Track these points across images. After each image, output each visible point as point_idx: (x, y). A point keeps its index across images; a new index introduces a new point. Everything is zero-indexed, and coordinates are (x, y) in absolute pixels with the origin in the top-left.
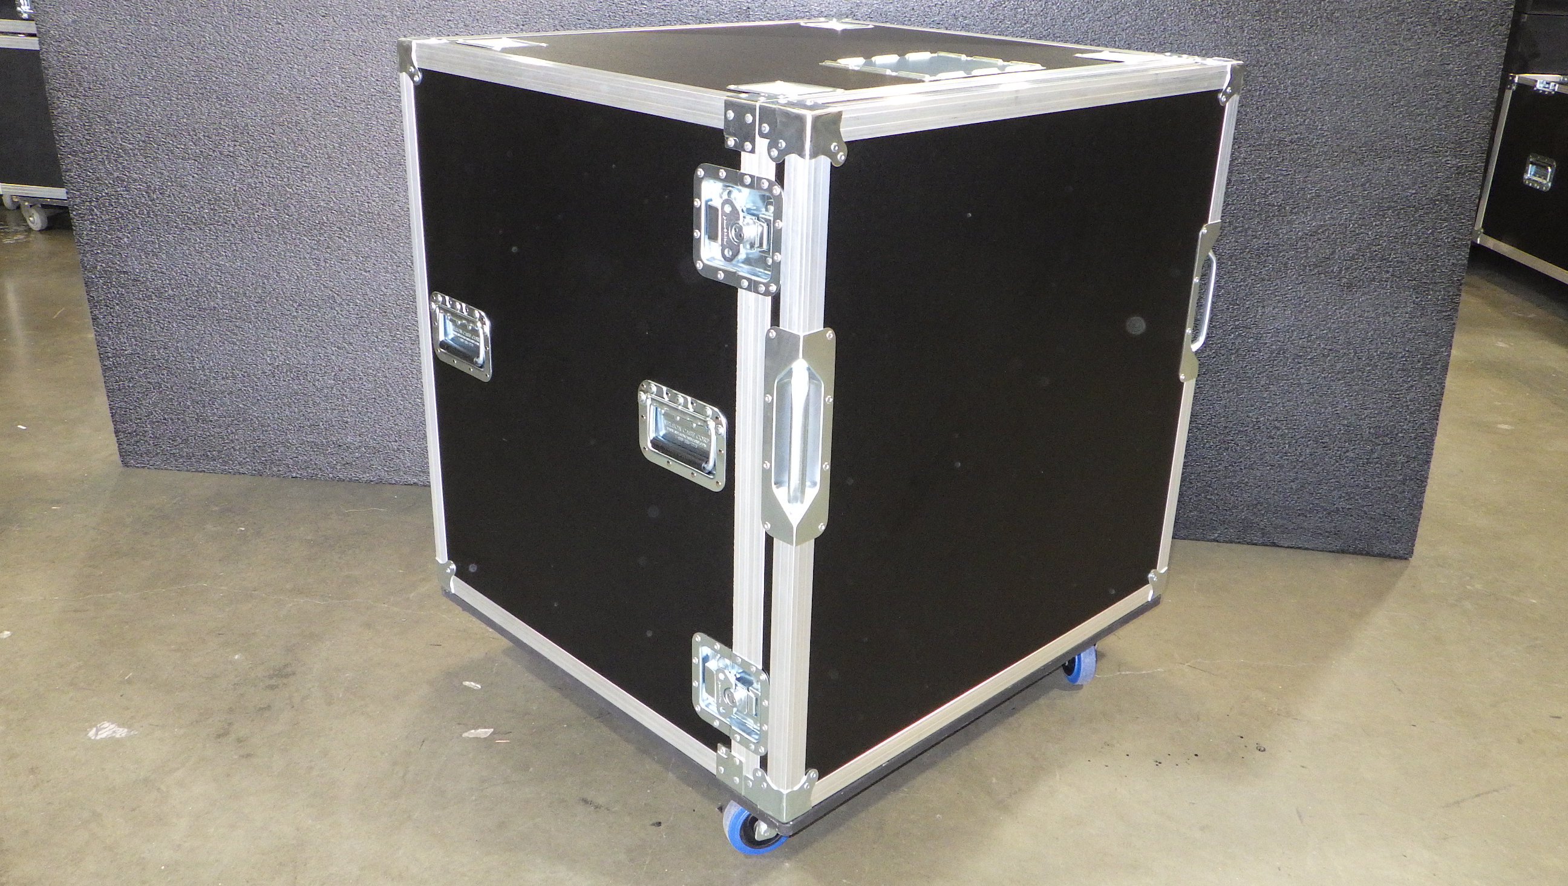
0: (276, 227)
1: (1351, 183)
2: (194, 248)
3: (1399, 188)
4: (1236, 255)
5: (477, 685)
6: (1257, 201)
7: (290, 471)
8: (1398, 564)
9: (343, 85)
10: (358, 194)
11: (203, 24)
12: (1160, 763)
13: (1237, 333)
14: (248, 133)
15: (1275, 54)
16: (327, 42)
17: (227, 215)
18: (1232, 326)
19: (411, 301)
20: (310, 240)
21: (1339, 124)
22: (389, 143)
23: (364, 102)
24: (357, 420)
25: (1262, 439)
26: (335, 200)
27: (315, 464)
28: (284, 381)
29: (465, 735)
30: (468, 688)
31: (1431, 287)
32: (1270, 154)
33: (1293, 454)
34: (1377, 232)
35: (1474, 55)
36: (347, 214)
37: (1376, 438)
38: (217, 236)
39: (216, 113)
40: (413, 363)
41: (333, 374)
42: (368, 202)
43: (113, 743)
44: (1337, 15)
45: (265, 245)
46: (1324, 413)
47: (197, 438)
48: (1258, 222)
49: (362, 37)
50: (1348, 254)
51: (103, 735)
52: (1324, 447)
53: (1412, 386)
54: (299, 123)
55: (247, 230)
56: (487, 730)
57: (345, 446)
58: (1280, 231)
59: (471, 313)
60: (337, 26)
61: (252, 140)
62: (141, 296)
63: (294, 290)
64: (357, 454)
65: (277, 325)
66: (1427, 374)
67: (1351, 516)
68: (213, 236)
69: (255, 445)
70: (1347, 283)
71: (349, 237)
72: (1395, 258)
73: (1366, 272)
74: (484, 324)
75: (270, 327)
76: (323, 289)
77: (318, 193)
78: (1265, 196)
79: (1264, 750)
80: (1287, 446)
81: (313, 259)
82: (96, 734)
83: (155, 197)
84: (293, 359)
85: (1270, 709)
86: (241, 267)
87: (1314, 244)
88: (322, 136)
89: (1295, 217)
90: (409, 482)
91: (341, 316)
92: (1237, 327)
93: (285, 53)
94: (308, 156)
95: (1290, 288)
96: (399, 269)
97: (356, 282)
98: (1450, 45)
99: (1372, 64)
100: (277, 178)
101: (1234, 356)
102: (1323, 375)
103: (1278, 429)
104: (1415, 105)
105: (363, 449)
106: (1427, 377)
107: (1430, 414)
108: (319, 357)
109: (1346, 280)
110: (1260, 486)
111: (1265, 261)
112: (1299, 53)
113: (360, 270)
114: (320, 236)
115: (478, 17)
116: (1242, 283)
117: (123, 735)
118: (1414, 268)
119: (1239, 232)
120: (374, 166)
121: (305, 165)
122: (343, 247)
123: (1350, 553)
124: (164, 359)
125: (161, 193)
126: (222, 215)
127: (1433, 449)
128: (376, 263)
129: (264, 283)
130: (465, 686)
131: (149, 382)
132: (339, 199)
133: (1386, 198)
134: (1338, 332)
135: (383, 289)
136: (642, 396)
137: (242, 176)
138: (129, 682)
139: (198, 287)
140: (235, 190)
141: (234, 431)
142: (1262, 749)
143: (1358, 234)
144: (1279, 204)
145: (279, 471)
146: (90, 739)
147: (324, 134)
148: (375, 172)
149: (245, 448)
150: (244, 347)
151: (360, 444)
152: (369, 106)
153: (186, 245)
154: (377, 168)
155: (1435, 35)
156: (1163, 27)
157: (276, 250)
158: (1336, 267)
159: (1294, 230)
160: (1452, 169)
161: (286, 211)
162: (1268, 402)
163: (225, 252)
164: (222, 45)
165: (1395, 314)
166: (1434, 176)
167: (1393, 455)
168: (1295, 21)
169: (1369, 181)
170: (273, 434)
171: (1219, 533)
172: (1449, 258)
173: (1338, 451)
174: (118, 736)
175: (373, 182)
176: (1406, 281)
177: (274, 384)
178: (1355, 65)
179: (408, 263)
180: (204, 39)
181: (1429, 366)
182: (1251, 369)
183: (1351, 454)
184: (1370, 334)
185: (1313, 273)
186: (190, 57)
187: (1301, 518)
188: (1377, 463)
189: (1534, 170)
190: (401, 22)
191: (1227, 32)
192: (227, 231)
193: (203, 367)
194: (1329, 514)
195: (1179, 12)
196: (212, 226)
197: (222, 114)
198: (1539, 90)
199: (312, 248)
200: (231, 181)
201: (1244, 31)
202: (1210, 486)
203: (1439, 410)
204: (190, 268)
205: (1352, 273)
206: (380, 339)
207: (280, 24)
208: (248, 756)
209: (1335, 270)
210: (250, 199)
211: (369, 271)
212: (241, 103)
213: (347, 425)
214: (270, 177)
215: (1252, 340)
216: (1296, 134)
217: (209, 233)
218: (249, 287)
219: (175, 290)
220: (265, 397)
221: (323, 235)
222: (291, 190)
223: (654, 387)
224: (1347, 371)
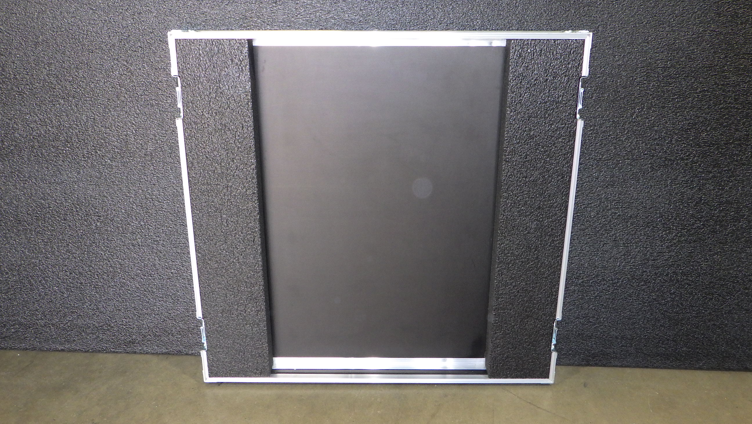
19: (39, 211)
40: (48, 260)
64: (13, 330)
151: (14, 322)
171: (703, 363)
179: (33, 181)
206: (18, 242)
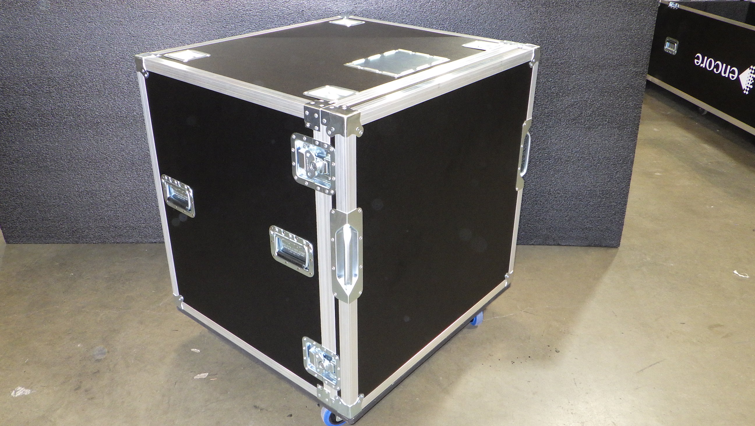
0: (74, 126)
1: (589, 81)
2: (33, 138)
3: (610, 82)
4: (538, 117)
5: (198, 350)
6: (547, 91)
7: (92, 241)
8: (614, 250)
9: (102, 56)
10: (115, 108)
11: (27, 28)
12: (514, 362)
13: (539, 152)
14: (56, 81)
15: (553, 23)
16: (92, 35)
17: (49, 121)
18: (537, 149)
20: (92, 131)
21: (582, 54)
22: (128, 83)
23: (114, 63)
24: (124, 215)
25: (552, 198)
26: (103, 111)
27: (105, 237)
28: (85, 199)
29: (195, 377)
30: (193, 352)
31: (625, 126)
32: (552, 69)
33: (566, 205)
34: (601, 103)
35: (642, 20)
36: (110, 118)
37: (603, 195)
38: (45, 132)
39: (38, 72)
41: (110, 194)
42: (120, 112)
43: (24, 397)
44: (580, 4)
45: (70, 135)
46: (579, 185)
47: (43, 228)
48: (547, 101)
49: (110, 32)
50: (588, 113)
51: (19, 394)
52: (580, 201)
53: (618, 171)
54: (82, 75)
55: (60, 128)
56: (205, 374)
57: (118, 227)
58: (558, 105)
59: (183, 186)
60: (97, 27)
61: (58, 84)
62: (8, 162)
63: (86, 156)
65: (79, 173)
66: (624, 166)
67: (593, 230)
68: (42, 131)
69: (73, 230)
70: (588, 127)
71: (112, 129)
72: (609, 114)
73: (596, 122)
74: (189, 192)
75: (76, 174)
76: (101, 154)
77: (94, 108)
78: (550, 89)
79: (559, 352)
80: (563, 201)
81: (95, 140)
82: (15, 394)
83: (10, 115)
84: (89, 188)
85: (561, 330)
86: (58, 146)
87: (573, 110)
88: (94, 81)
89: (564, 98)
90: (152, 242)
91: (111, 167)
92: (539, 149)
93: (71, 41)
94: (88, 91)
95: (562, 130)
96: (139, 142)
97: (117, 150)
98: (632, 16)
99: (597, 26)
100: (73, 102)
101: (538, 162)
102: (578, 169)
103: (559, 194)
104: (617, 45)
105: (128, 228)
106: (625, 167)
107: (626, 183)
108: (102, 187)
109: (587, 125)
110: (552, 220)
111: (551, 119)
112: (563, 22)
113: (119, 144)
114: (98, 129)
115: (169, 20)
116: (541, 129)
117: (29, 393)
118: (617, 119)
119: (539, 106)
120: (122, 94)
121: (86, 95)
122: (109, 133)
123: (592, 246)
124: (23, 192)
125: (13, 113)
126: (46, 121)
127: (627, 199)
128: (127, 140)
129: (71, 153)
130: (193, 351)
131: (16, 203)
132: (105, 111)
133: (605, 87)
134: (584, 149)
135: (131, 153)
136: (272, 232)
137: (55, 102)
138: (27, 364)
139: (37, 157)
140: (52, 109)
141: (62, 223)
142: (558, 351)
143: (592, 105)
144: (557, 92)
145: (87, 241)
146: (12, 397)
147: (95, 80)
148: (123, 97)
149: (68, 231)
150: (63, 184)
152: (117, 66)
153: (29, 137)
154: (123, 95)
155: (625, 12)
156: (501, 13)
157: (76, 137)
158: (583, 120)
159: (564, 104)
160: (634, 73)
161: (79, 118)
162: (554, 182)
163: (49, 139)
164: (38, 38)
165: (610, 139)
166: (626, 76)
167: (610, 202)
168: (562, 8)
169: (597, 80)
170: (82, 224)
172: (633, 113)
173: (586, 202)
174: (26, 394)
175: (122, 102)
176: (614, 125)
177: (80, 200)
178: (589, 27)
180: (28, 36)
181: (625, 162)
182: (546, 168)
183: (591, 203)
184: (599, 149)
185: (573, 123)
186: (22, 45)
187: (570, 232)
188: (603, 206)
189: (669, 45)
190: (130, 24)
191: (531, 14)
192: (49, 129)
193: (43, 194)
194: (583, 230)
195: (508, 5)
196: (41, 127)
197: (42, 73)
198: (671, 7)
199: (93, 135)
200: (49, 105)
201: (538, 13)
202: (529, 221)
203: (630, 182)
204: (32, 148)
205: (590, 122)
207: (67, 27)
208: (92, 398)
209: (582, 121)
210: (60, 113)
211: (124, 144)
212: (51, 67)
213: (119, 218)
214: (69, 102)
215: (546, 155)
216: (563, 60)
217: (40, 130)
218: (63, 155)
219: (25, 158)
220: (76, 207)
221: (99, 128)
222: (80, 108)
223: (277, 229)
224: (589, 166)
